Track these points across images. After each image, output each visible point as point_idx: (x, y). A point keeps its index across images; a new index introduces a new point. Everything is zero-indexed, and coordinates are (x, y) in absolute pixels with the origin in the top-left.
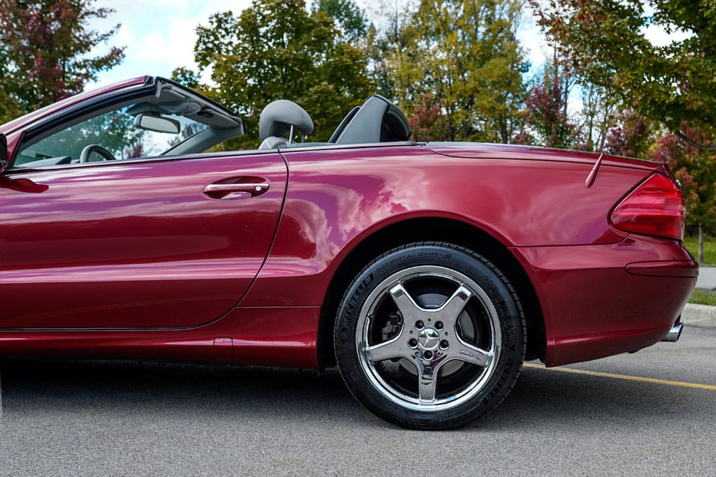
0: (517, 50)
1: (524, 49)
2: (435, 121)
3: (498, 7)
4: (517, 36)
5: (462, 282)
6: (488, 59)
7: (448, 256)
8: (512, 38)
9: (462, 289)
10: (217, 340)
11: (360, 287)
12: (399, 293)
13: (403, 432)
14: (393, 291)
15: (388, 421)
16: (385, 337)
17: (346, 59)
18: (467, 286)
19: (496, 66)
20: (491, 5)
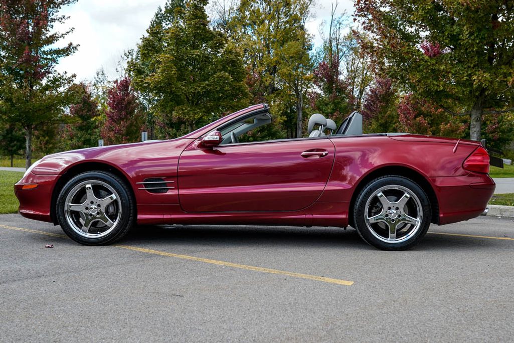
0: (306, 36)
1: (311, 35)
2: (255, 83)
3: (293, 6)
4: (306, 27)
5: (406, 191)
6: (287, 41)
7: (402, 181)
8: (302, 28)
9: (406, 194)
10: (314, 215)
11: (366, 193)
12: (381, 196)
13: (382, 251)
14: (379, 195)
15: (376, 247)
16: (373, 214)
17: (233, 57)
18: (408, 193)
19: (292, 47)
20: (288, 4)
